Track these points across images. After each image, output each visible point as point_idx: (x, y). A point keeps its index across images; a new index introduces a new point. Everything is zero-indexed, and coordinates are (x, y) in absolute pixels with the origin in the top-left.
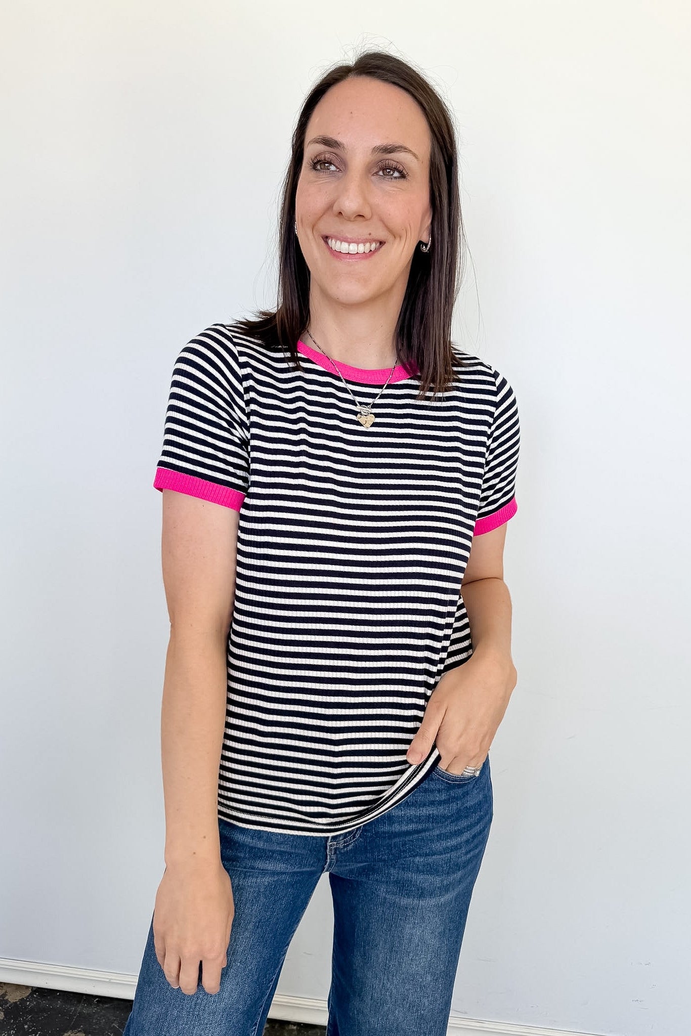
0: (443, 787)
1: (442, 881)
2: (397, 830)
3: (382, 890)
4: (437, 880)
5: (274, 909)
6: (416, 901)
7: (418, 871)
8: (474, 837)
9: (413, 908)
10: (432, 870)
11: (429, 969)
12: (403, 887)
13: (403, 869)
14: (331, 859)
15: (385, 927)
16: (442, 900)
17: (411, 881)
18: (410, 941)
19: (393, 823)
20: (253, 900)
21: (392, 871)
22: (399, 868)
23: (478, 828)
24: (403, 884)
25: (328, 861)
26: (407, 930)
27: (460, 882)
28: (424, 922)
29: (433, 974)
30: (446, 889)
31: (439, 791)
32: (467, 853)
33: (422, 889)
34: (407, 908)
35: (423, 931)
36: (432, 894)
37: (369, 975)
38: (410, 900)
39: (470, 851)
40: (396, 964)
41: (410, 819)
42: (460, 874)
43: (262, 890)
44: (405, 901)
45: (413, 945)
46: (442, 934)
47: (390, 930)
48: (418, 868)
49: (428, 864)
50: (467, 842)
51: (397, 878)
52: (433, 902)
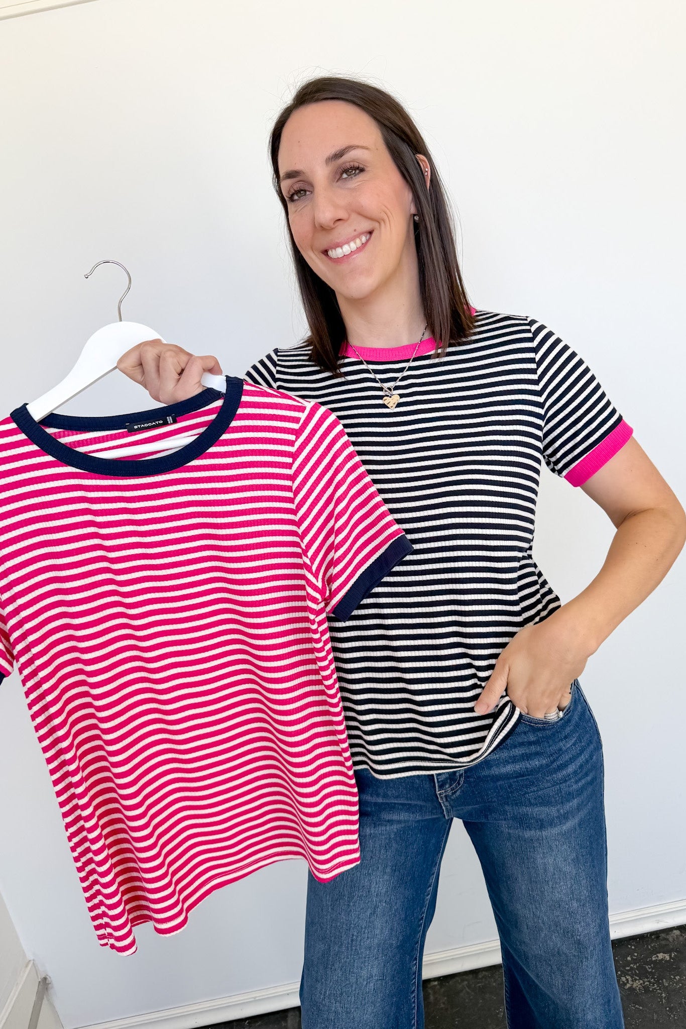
0: (527, 729)
1: (558, 811)
2: (497, 773)
3: (504, 826)
4: (553, 811)
5: (406, 853)
6: (538, 833)
7: (531, 804)
8: (581, 767)
9: (538, 839)
10: (545, 802)
11: (573, 895)
12: (523, 822)
13: (516, 804)
14: (445, 806)
15: (518, 861)
16: (564, 828)
17: (527, 815)
18: (545, 870)
19: (491, 767)
20: (386, 846)
21: (507, 808)
22: (512, 804)
23: (582, 758)
24: (521, 818)
25: (444, 808)
26: (539, 861)
27: (579, 809)
28: (553, 851)
29: (579, 900)
30: (565, 817)
31: (525, 733)
32: (576, 782)
33: (540, 821)
34: (532, 840)
35: (555, 860)
36: (552, 824)
37: (519, 907)
38: (533, 832)
39: (580, 780)
40: (539, 893)
41: (506, 761)
42: (575, 802)
43: (392, 836)
44: (528, 834)
45: (549, 874)
46: (576, 861)
47: (524, 863)
48: (530, 802)
49: (539, 797)
50: (575, 773)
51: (514, 814)
52: (555, 831)
